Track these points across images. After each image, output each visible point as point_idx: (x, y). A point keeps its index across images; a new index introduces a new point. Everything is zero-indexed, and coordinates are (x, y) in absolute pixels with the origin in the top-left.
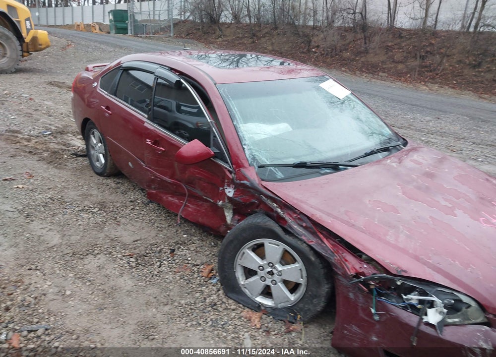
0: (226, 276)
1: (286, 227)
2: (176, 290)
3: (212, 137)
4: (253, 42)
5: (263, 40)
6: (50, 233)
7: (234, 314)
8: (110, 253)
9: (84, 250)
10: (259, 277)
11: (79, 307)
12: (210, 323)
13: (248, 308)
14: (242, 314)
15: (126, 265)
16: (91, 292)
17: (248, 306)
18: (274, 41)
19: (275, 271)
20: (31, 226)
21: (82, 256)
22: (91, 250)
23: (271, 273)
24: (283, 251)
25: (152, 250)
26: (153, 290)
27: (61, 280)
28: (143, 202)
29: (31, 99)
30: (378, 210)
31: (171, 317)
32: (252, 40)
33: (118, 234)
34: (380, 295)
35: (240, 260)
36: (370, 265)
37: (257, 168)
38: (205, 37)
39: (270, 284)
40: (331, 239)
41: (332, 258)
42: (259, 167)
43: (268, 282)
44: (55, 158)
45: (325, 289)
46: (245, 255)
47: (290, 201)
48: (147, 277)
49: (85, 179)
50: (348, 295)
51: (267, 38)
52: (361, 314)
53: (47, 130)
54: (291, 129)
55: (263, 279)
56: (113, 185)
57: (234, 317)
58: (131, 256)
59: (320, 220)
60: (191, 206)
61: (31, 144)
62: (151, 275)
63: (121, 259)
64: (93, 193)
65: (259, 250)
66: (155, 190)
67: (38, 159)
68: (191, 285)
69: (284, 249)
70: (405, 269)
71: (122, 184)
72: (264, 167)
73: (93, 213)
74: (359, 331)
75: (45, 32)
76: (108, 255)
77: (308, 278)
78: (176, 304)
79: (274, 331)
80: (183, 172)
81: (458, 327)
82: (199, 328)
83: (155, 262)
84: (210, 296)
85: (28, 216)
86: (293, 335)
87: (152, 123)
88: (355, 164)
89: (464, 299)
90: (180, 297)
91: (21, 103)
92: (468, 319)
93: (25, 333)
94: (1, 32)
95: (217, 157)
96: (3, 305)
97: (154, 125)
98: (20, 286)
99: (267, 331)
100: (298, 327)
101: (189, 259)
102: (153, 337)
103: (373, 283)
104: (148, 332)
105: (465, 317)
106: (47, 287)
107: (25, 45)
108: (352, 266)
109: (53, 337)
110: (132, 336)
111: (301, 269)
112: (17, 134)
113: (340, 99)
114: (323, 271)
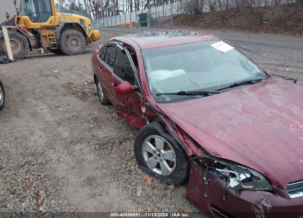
0: (138, 156)
1: (166, 129)
2: (114, 163)
3: (135, 79)
4: (223, 22)
5: (230, 20)
6: (66, 132)
8: (89, 143)
9: (77, 140)
10: (154, 158)
11: (64, 167)
12: (124, 180)
13: (148, 174)
14: (143, 178)
15: (94, 148)
16: (71, 161)
17: (148, 173)
18: (237, 20)
19: (161, 154)
20: (58, 129)
22: (80, 141)
23: (159, 155)
24: (164, 142)
25: (109, 141)
26: (102, 162)
27: (61, 154)
28: (118, 118)
29: (85, 67)
30: (218, 119)
31: (105, 175)
32: (222, 21)
33: (98, 133)
34: (210, 170)
35: (144, 147)
36: (202, 151)
37: (155, 95)
38: (193, 23)
39: (159, 162)
40: (186, 136)
41: (183, 146)
42: (157, 95)
43: (158, 160)
44: (84, 96)
45: (185, 165)
46: (146, 144)
47: (168, 114)
48: (102, 155)
49: (94, 107)
50: (195, 169)
51: (232, 19)
52: (200, 181)
53: (87, 82)
55: (156, 158)
56: (107, 109)
57: (139, 178)
58: (98, 144)
59: (179, 124)
60: (134, 119)
61: (76, 90)
62: (104, 154)
63: (93, 146)
64: (95, 113)
65: (153, 142)
67: (76, 96)
68: (123, 160)
69: (164, 141)
70: (219, 153)
71: (112, 108)
72: (159, 95)
73: (89, 123)
74: (199, 191)
75: (98, 31)
76: (87, 144)
77: (177, 159)
78: (110, 169)
79: (157, 188)
80: (127, 100)
81: (251, 191)
82: (117, 182)
83: (109, 148)
84: (130, 167)
85: (59, 124)
86: (168, 191)
87: (114, 74)
88: (219, 92)
89: (255, 174)
90: (115, 166)
91: (80, 69)
92: (258, 187)
93: (36, 176)
94: (76, 34)
95: (137, 91)
96: (33, 163)
97: (115, 75)
98: (42, 155)
99: (153, 187)
100: (172, 187)
101: (128, 147)
102: (92, 184)
103: (201, 161)
104: (90, 181)
105: (256, 185)
106: (54, 156)
107: (88, 39)
108: (192, 151)
109: (47, 179)
110: (82, 182)
111: (173, 153)
112: (72, 85)
113: (223, 53)
114: (183, 155)
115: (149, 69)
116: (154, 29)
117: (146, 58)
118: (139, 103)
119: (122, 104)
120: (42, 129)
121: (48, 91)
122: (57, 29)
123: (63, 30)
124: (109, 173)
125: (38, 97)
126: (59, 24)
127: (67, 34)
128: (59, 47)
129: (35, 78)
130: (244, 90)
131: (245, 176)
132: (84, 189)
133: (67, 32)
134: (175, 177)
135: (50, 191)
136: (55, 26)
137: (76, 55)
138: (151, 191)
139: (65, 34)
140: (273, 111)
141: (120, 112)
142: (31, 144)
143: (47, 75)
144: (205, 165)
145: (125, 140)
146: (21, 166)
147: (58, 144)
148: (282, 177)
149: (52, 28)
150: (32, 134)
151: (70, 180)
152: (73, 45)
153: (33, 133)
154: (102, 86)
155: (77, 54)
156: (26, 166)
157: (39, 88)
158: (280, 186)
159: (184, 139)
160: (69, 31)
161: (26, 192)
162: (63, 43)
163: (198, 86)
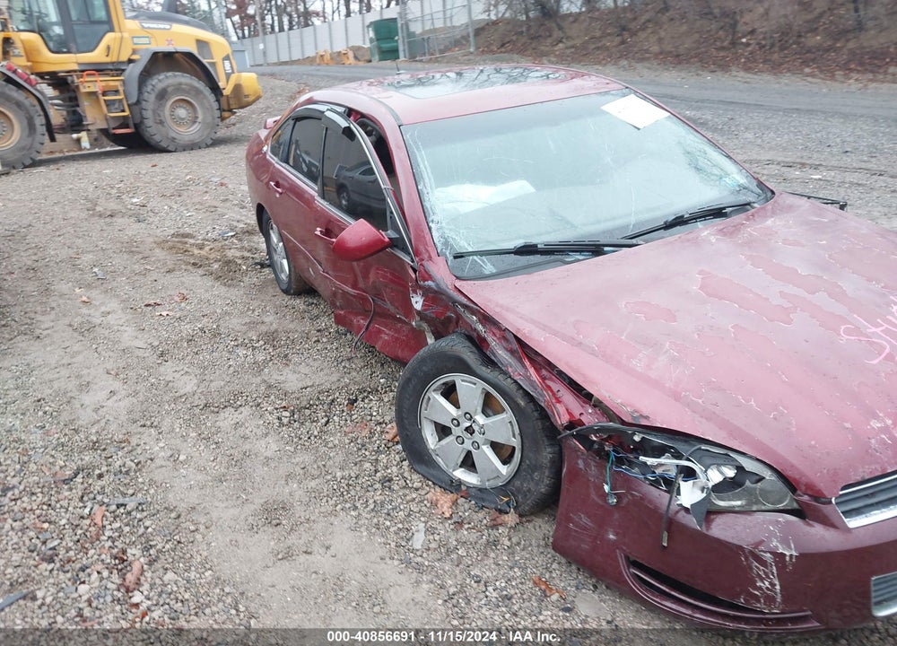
0: (407, 435)
1: (488, 353)
2: (339, 459)
3: (388, 213)
4: (623, 42)
5: (642, 35)
6: (186, 378)
7: (414, 496)
8: (259, 405)
9: (223, 400)
10: (454, 438)
11: (192, 477)
12: (372, 506)
13: (440, 487)
14: (426, 497)
15: (276, 421)
16: (212, 459)
17: (440, 484)
18: (662, 34)
19: (476, 428)
20: (162, 369)
21: (216, 410)
22: (233, 401)
23: (470, 430)
24: (482, 393)
25: (318, 398)
26: (304, 458)
27: (178, 441)
28: (337, 332)
29: (222, 185)
31: (316, 495)
32: (619, 39)
33: (282, 378)
34: (620, 461)
35: (426, 410)
36: (597, 409)
37: (450, 258)
38: (533, 45)
39: (471, 448)
40: (546, 370)
41: (541, 399)
42: (455, 257)
43: (468, 445)
44: (227, 272)
45: (547, 454)
46: (431, 401)
47: (492, 310)
48: (300, 439)
49: (262, 301)
50: (578, 464)
51: (649, 31)
52: (594, 496)
53: (232, 230)
54: (532, 190)
55: (460, 440)
56: (302, 307)
57: (414, 500)
58: (285, 408)
59: (526, 337)
60: (388, 332)
61: (203, 253)
62: (307, 436)
63: (271, 413)
64: (267, 320)
65: (450, 392)
66: (342, 309)
67: (204, 273)
68: (363, 451)
69: (484, 389)
70: (645, 414)
71: (316, 304)
72: (462, 257)
73: (254, 348)
74: (590, 524)
75: (253, 75)
76: (254, 408)
77: (521, 437)
78: (329, 477)
79: (470, 524)
80: (366, 276)
81: (739, 515)
82: (353, 513)
83: (320, 418)
84: (388, 469)
85: (162, 355)
86: (500, 531)
87: (322, 201)
88: (634, 241)
89: (749, 465)
90: (342, 469)
91: (206, 192)
92: (757, 502)
93: (113, 507)
94: (186, 84)
95: (396, 246)
96: (97, 472)
97: (325, 203)
98: (123, 448)
99: (458, 522)
100: (511, 518)
101: (375, 414)
102: (278, 521)
103: (595, 439)
104: (273, 514)
105: (752, 498)
106: (159, 449)
107: (223, 100)
108: (567, 410)
109: (145, 514)
110: (250, 519)
111: (510, 422)
112: (186, 239)
113: (639, 129)
114: (540, 423)
115: (427, 180)
116: (419, 65)
117: (418, 148)
118: (401, 283)
119: (349, 289)
120: (112, 372)
121: (119, 261)
122: (127, 73)
123: (146, 74)
124: (325, 490)
125: (89, 277)
126: (134, 57)
127: (160, 86)
128: (137, 126)
129: (73, 222)
130: (705, 233)
131: (721, 473)
132: (257, 536)
133: (160, 81)
134: (519, 490)
135: (159, 547)
136: (122, 63)
137: (192, 149)
138: (451, 534)
139: (153, 86)
140: (791, 289)
141: (342, 312)
142: (85, 417)
143: (109, 213)
144: (607, 449)
145: (365, 394)
146: (65, 482)
147: (168, 413)
148: (825, 471)
149: (111, 70)
150: (85, 387)
151: (214, 515)
152: (180, 122)
153: (88, 383)
154: (282, 238)
155: (192, 147)
156: (79, 479)
157: (89, 252)
158: (818, 496)
159: (544, 379)
160: (167, 77)
161: (87, 554)
162: (148, 114)
163: (573, 226)
